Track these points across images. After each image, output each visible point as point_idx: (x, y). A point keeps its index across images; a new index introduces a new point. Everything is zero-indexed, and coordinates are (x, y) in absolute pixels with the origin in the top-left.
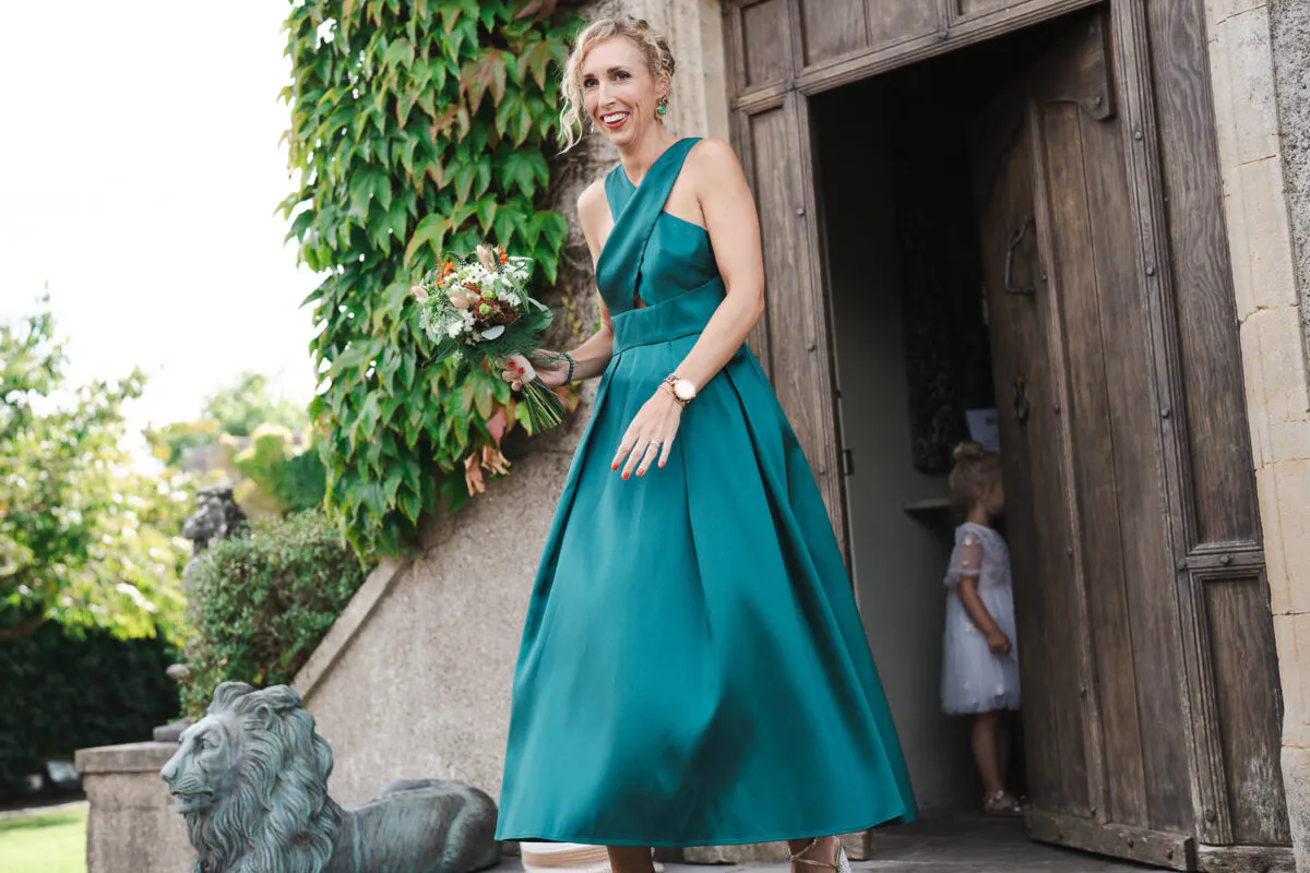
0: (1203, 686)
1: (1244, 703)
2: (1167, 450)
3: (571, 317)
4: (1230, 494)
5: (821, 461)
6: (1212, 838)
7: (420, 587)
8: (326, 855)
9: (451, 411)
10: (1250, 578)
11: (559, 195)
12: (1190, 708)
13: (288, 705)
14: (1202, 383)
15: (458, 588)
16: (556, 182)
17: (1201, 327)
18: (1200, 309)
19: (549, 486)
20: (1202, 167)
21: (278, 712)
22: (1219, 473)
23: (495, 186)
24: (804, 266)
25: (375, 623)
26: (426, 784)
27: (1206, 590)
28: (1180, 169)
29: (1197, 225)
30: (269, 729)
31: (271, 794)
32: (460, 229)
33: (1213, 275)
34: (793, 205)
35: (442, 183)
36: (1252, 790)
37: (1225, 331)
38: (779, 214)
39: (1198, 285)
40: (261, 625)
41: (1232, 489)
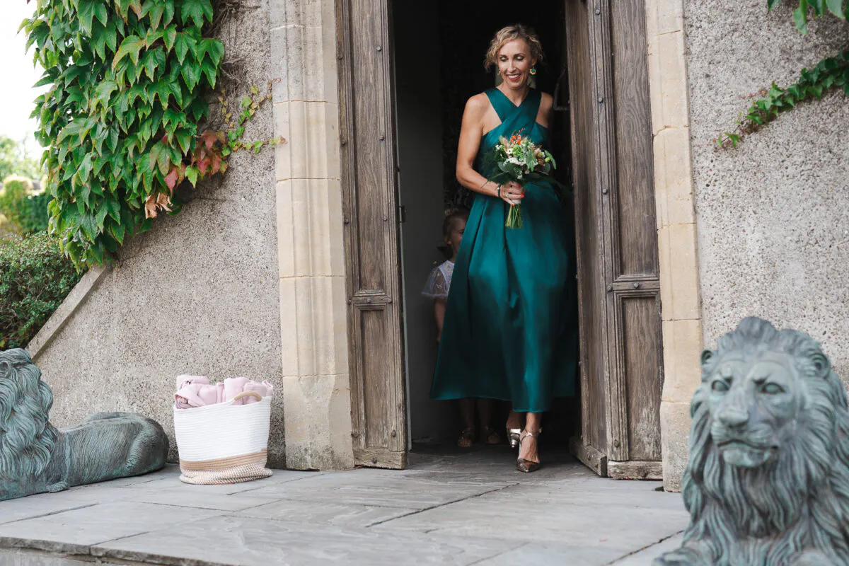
0: (618, 364)
1: (642, 375)
2: (605, 215)
3: (224, 110)
4: (642, 244)
5: (385, 213)
6: (616, 457)
7: (116, 286)
8: (46, 461)
9: (140, 168)
10: (650, 297)
11: (220, 28)
12: (610, 377)
13: (22, 361)
14: (628, 174)
15: (143, 287)
16: (218, 19)
17: (629, 137)
18: (630, 125)
19: (206, 222)
20: (636, 34)
21: (15, 366)
22: (636, 231)
23: (176, 20)
24: (380, 86)
25: (84, 309)
26: (117, 415)
27: (623, 304)
28: (622, 35)
29: (631, 72)
30: (7, 377)
31: (8, 419)
32: (150, 48)
33: (639, 104)
34: (374, 44)
35: (141, 15)
36: (642, 428)
37: (644, 141)
38: (365, 49)
39: (629, 111)
40: (5, 307)
41: (643, 241)
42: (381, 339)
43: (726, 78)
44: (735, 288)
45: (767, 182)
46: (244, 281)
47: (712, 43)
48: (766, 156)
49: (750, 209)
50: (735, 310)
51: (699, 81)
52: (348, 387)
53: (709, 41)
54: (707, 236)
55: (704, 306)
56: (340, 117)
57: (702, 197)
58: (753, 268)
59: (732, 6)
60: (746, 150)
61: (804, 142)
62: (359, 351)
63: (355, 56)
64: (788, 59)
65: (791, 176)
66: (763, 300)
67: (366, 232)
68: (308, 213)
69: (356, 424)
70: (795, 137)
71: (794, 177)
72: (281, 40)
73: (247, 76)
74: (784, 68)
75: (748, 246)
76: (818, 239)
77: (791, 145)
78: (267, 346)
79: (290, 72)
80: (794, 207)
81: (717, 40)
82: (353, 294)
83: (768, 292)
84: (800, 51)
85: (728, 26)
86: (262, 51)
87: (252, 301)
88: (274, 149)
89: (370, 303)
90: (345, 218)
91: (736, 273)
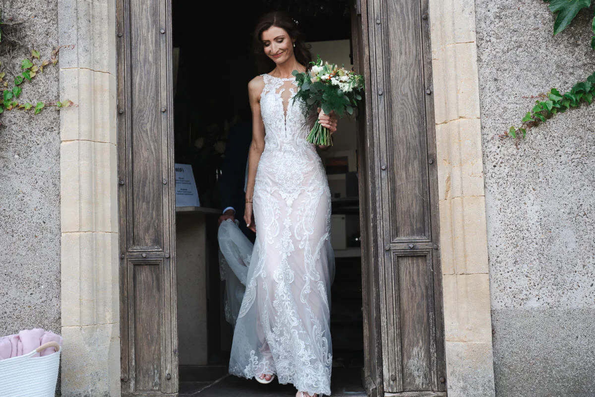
0: (395, 311)
1: (413, 320)
2: (383, 187)
5: (165, 177)
6: (392, 389)
10: (422, 256)
12: (387, 322)
14: (402, 155)
17: (403, 125)
18: (404, 115)
22: (408, 202)
27: (398, 261)
28: (397, 43)
34: (156, 27)
36: (413, 364)
38: (144, 31)
39: (403, 104)
41: (415, 210)
42: (155, 290)
43: (511, 82)
44: (518, 248)
45: (545, 166)
46: (15, 235)
47: (500, 54)
48: (543, 146)
49: (530, 187)
50: (517, 266)
51: (489, 83)
52: (119, 335)
53: (497, 52)
54: (493, 206)
55: (491, 263)
56: (118, 89)
57: (490, 175)
58: (533, 233)
59: (517, 27)
60: (527, 141)
61: (574, 137)
62: (131, 301)
63: (133, 36)
64: (562, 72)
65: (564, 162)
66: (542, 259)
67: (141, 194)
68: (92, 173)
69: (125, 369)
70: (567, 132)
71: (566, 164)
72: (71, 11)
73: (26, 39)
74: (559, 79)
75: (528, 215)
76: (586, 212)
77: (564, 139)
78: (41, 298)
79: (80, 41)
80: (567, 187)
81: (504, 53)
82: (127, 248)
83: (546, 252)
84: (572, 67)
85: (513, 43)
86: (46, 18)
87: (24, 254)
88: (59, 111)
89: (145, 258)
90: (120, 180)
91: (518, 236)
